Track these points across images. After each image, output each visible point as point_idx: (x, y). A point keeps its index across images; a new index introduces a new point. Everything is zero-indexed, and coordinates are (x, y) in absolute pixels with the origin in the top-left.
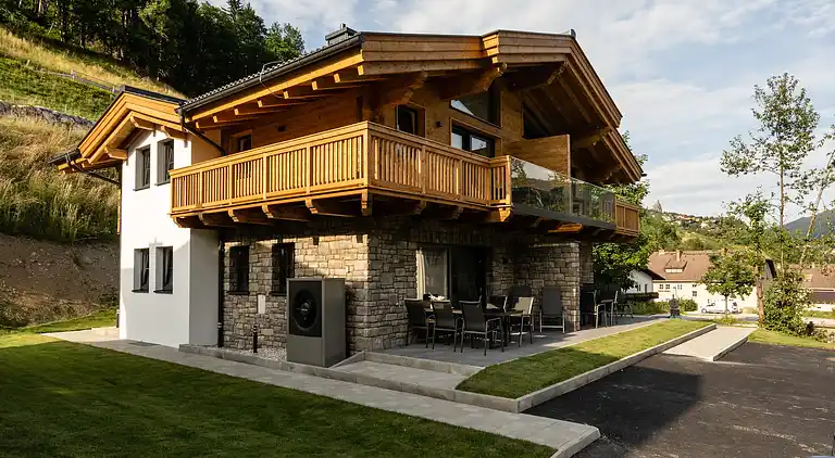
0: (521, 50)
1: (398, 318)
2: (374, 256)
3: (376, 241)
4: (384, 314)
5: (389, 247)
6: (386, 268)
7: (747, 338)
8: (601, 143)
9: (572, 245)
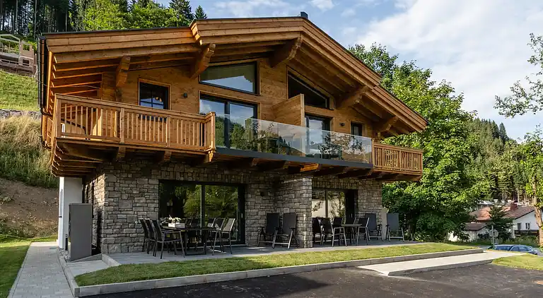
0: (228, 33)
1: (135, 232)
2: (111, 189)
3: (113, 178)
4: (121, 228)
5: (129, 182)
6: (125, 197)
7: (491, 261)
8: (365, 98)
9: (304, 180)
